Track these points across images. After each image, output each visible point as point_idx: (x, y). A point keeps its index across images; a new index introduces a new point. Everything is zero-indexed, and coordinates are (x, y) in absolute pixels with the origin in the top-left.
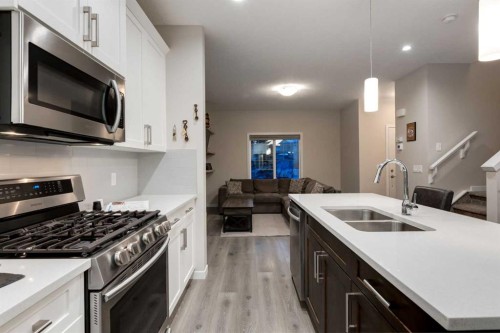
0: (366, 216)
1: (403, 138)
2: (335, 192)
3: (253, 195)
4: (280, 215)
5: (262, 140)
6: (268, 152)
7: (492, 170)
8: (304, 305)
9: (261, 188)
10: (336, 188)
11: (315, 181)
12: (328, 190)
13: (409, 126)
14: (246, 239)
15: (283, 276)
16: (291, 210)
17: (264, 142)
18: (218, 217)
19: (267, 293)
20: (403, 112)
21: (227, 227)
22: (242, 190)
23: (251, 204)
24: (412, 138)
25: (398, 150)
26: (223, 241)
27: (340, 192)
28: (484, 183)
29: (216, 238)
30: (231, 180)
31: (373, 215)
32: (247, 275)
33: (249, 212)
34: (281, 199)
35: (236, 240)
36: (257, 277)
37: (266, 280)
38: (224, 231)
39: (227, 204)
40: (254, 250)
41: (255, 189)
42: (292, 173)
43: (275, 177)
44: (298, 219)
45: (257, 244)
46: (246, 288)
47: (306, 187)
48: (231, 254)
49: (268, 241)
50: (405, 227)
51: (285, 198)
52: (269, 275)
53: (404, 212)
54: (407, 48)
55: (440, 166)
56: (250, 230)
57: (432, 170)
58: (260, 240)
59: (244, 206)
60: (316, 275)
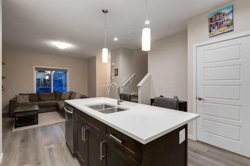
0: (104, 107)
1: (113, 75)
2: (86, 98)
3: (38, 103)
4: (56, 112)
5: (41, 70)
6: (47, 78)
7: (140, 87)
8: (75, 155)
9: (43, 98)
10: (87, 96)
11: (76, 93)
12: (83, 97)
13: (115, 70)
14: (34, 129)
15: (61, 144)
16: (66, 108)
17: (43, 72)
18: (9, 119)
19: (51, 157)
20: (113, 64)
21: (18, 125)
22: (29, 100)
23: (37, 108)
24: (116, 75)
25: (111, 79)
26: (15, 134)
27: (88, 98)
28: (137, 91)
29: (9, 133)
30: (20, 94)
31: (106, 106)
32: (37, 150)
33: (35, 113)
34: (57, 103)
35: (26, 131)
36: (44, 150)
37: (51, 149)
38: (15, 128)
39: (18, 110)
40: (40, 134)
41: (39, 99)
42: (62, 89)
43: (52, 92)
44: (71, 112)
45: (42, 130)
46: (37, 159)
47: (71, 96)
48: (22, 141)
49: (49, 128)
50: (119, 110)
51: (59, 102)
52: (52, 146)
53: (118, 104)
54: (116, 39)
55: (125, 86)
56: (37, 123)
57: (123, 87)
58: (44, 128)
59: (32, 109)
60: (83, 139)
